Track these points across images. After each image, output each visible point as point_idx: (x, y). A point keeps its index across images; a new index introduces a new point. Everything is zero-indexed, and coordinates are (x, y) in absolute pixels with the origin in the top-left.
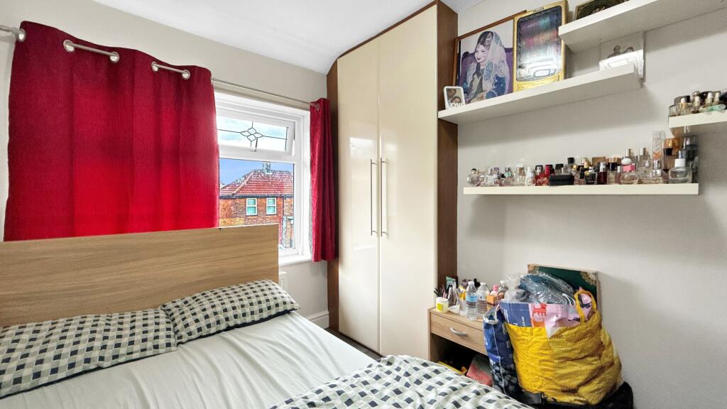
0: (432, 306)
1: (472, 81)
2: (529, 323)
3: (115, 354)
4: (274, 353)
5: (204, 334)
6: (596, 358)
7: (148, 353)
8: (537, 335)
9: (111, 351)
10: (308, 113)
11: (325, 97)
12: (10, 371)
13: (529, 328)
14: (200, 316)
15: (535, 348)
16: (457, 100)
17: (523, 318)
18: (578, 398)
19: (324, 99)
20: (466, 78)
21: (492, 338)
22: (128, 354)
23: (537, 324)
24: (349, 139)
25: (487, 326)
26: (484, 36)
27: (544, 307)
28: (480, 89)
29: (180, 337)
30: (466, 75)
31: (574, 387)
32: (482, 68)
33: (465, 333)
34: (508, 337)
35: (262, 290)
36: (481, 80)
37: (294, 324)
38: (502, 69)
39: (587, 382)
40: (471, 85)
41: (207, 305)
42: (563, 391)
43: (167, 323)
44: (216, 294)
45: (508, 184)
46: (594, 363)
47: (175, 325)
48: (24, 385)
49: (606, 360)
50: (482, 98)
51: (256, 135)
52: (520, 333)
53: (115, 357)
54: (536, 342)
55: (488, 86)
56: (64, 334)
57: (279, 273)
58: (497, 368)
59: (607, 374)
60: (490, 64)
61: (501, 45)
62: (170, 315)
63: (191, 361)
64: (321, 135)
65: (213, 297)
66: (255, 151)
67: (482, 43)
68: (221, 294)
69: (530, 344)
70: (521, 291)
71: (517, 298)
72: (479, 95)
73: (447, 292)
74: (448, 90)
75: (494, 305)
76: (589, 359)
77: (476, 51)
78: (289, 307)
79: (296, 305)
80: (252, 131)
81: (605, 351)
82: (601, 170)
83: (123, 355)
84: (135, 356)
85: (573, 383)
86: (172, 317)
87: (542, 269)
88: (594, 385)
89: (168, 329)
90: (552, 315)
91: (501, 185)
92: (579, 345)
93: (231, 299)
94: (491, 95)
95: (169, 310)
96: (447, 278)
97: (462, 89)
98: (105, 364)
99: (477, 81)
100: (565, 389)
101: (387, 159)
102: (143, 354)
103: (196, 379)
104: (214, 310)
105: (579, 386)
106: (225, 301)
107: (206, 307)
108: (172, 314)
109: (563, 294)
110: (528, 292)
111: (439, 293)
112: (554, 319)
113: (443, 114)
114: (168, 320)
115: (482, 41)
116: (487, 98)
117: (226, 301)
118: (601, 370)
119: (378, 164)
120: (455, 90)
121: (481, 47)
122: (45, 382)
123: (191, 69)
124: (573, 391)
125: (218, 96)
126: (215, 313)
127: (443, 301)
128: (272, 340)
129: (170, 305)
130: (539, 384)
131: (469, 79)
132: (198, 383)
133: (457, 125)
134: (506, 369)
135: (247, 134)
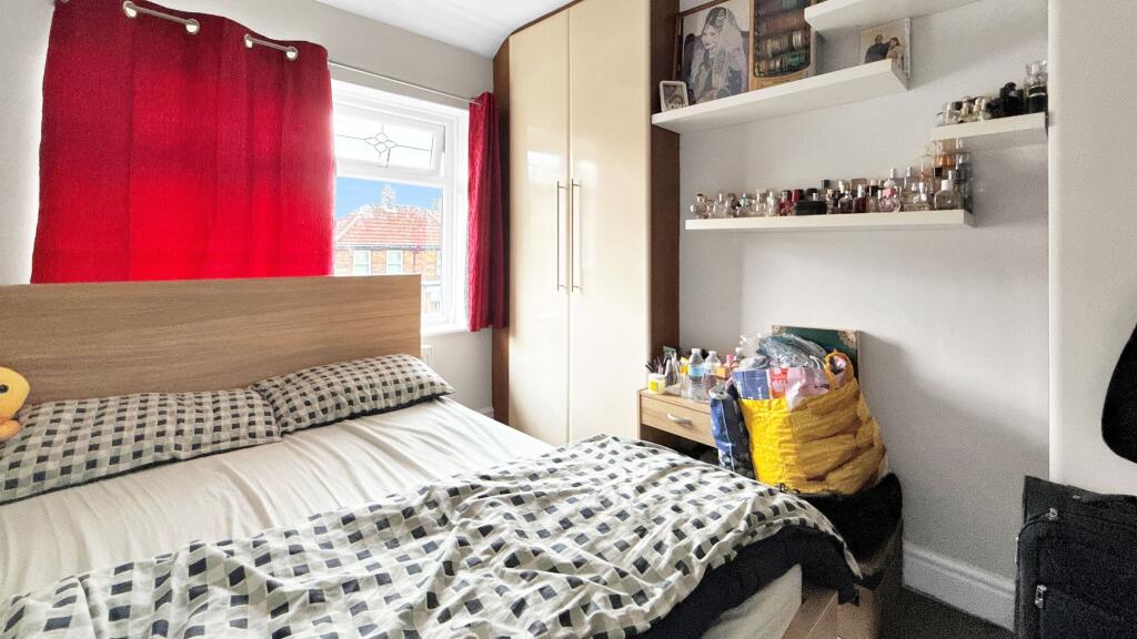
0: (643, 387)
1: (698, 75)
2: (766, 396)
3: (197, 442)
4: (422, 444)
5: (317, 422)
6: (849, 436)
7: (242, 443)
8: (777, 409)
9: (191, 438)
10: (465, 114)
11: (491, 91)
12: (55, 457)
13: (767, 401)
14: (312, 397)
15: (773, 428)
16: (679, 100)
17: (759, 389)
18: (826, 487)
19: (489, 94)
20: (690, 71)
21: (720, 419)
22: (214, 443)
23: (776, 395)
24: (526, 154)
25: (715, 403)
26: (714, 13)
27: (784, 372)
28: (709, 86)
29: (286, 424)
30: (690, 65)
31: (821, 474)
32: (711, 56)
33: (687, 418)
34: (741, 417)
35: (399, 366)
36: (710, 74)
37: (448, 412)
38: (737, 59)
39: (838, 466)
40: (697, 81)
41: (321, 383)
42: (809, 480)
43: (265, 405)
44: (331, 369)
45: (743, 215)
46: (846, 443)
47: (276, 409)
48: (74, 477)
49: (861, 440)
50: (711, 98)
51: (387, 144)
52: (756, 409)
53: (196, 447)
54: (775, 418)
55: (719, 81)
56: (121, 414)
57: (423, 347)
58: (728, 460)
59: (866, 459)
60: (722, 52)
61: (737, 27)
62: (267, 396)
63: (307, 453)
64: (484, 144)
65: (327, 373)
66: (386, 167)
67: (713, 23)
68: (339, 369)
69: (768, 422)
70: (760, 358)
71: (754, 366)
72: (708, 95)
73: (664, 366)
74: (665, 86)
75: (726, 379)
76: (841, 437)
77: (703, 34)
78: (438, 390)
79: (449, 388)
80: (381, 138)
81: (861, 429)
82: (859, 195)
83: (206, 444)
84: (223, 446)
85: (819, 469)
86: (271, 399)
87: (790, 330)
88: (848, 471)
89: (267, 414)
90: (794, 381)
91: (735, 216)
92: (829, 419)
93: (355, 377)
94: (723, 94)
95: (265, 391)
96: (665, 348)
97: (684, 84)
98: (182, 454)
99: (706, 74)
100: (811, 476)
101: (580, 182)
102: (234, 444)
103: (315, 470)
104: (331, 389)
105: (828, 472)
106: (346, 378)
107: (320, 385)
108: (270, 395)
109: (811, 357)
110: (768, 357)
111: (653, 368)
112: (798, 386)
113: (658, 119)
114: (266, 402)
115: (711, 20)
116: (719, 97)
117: (348, 378)
118: (857, 451)
119: (568, 189)
120: (675, 86)
121: (711, 29)
122: (104, 474)
123: (299, 45)
124: (820, 479)
125: (337, 86)
126: (334, 394)
127: (658, 378)
128: (416, 428)
129: (265, 384)
130: (779, 473)
131: (695, 71)
132: (320, 475)
133: (678, 135)
134: (738, 460)
135: (373, 142)
